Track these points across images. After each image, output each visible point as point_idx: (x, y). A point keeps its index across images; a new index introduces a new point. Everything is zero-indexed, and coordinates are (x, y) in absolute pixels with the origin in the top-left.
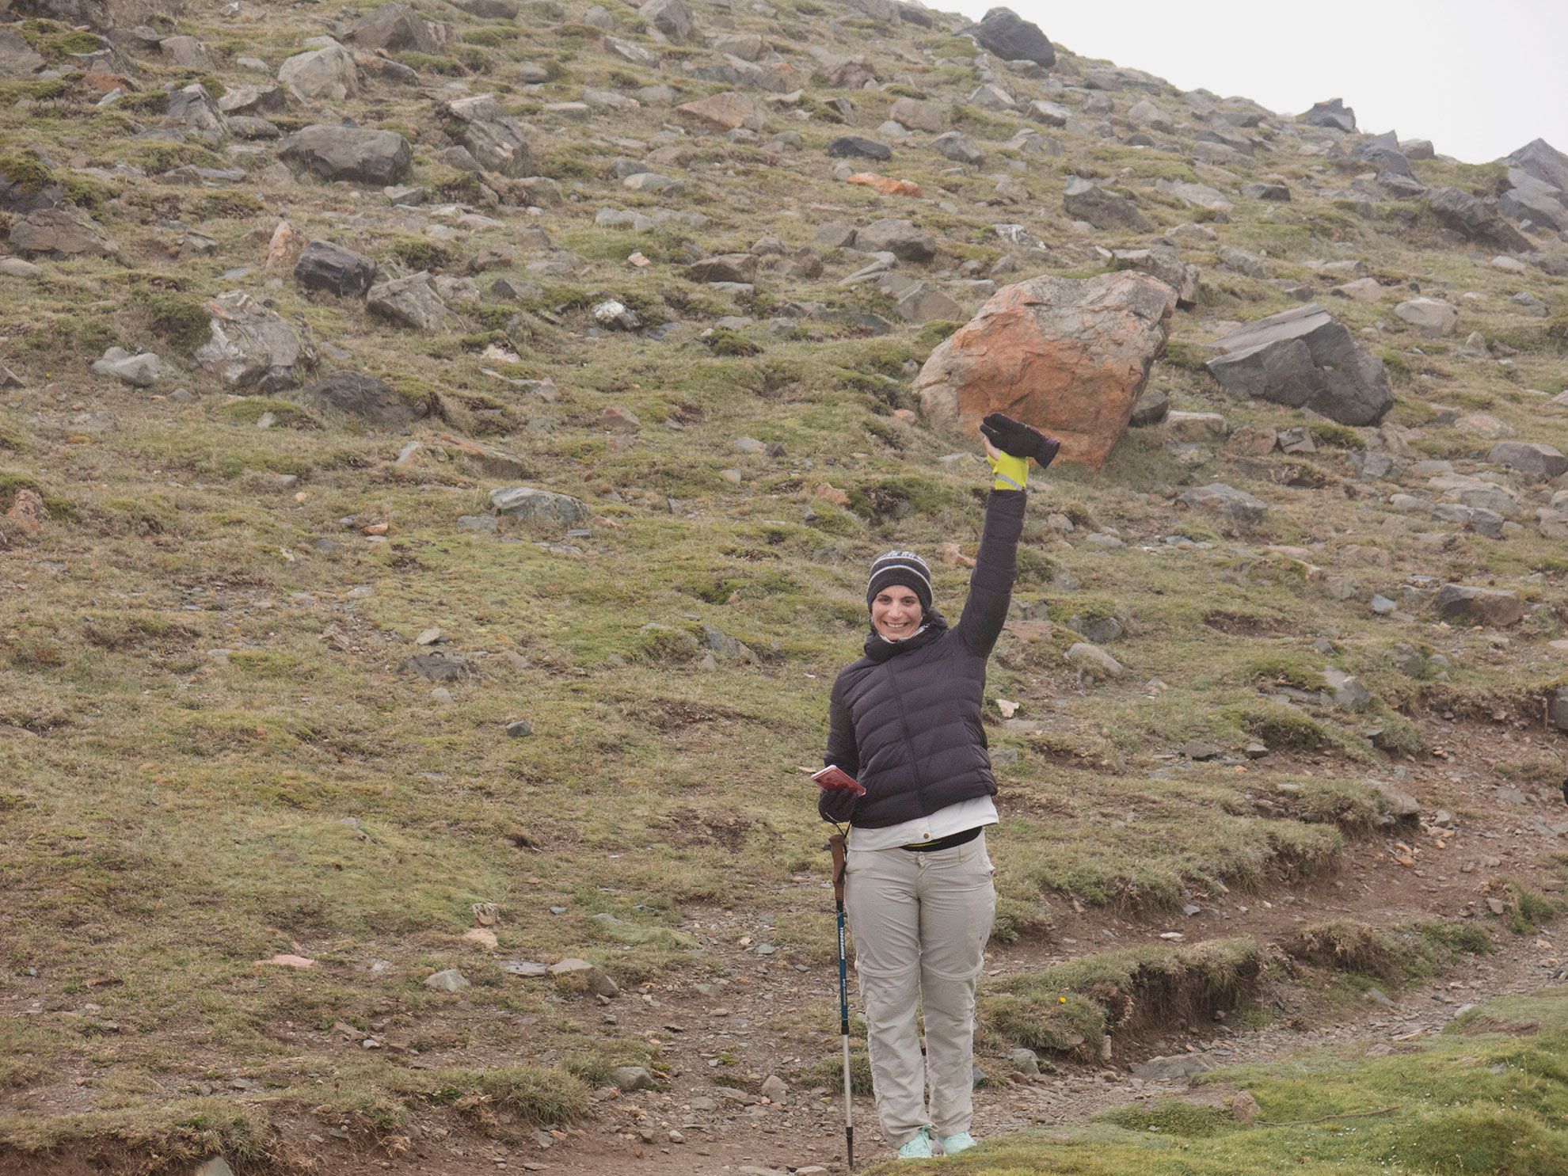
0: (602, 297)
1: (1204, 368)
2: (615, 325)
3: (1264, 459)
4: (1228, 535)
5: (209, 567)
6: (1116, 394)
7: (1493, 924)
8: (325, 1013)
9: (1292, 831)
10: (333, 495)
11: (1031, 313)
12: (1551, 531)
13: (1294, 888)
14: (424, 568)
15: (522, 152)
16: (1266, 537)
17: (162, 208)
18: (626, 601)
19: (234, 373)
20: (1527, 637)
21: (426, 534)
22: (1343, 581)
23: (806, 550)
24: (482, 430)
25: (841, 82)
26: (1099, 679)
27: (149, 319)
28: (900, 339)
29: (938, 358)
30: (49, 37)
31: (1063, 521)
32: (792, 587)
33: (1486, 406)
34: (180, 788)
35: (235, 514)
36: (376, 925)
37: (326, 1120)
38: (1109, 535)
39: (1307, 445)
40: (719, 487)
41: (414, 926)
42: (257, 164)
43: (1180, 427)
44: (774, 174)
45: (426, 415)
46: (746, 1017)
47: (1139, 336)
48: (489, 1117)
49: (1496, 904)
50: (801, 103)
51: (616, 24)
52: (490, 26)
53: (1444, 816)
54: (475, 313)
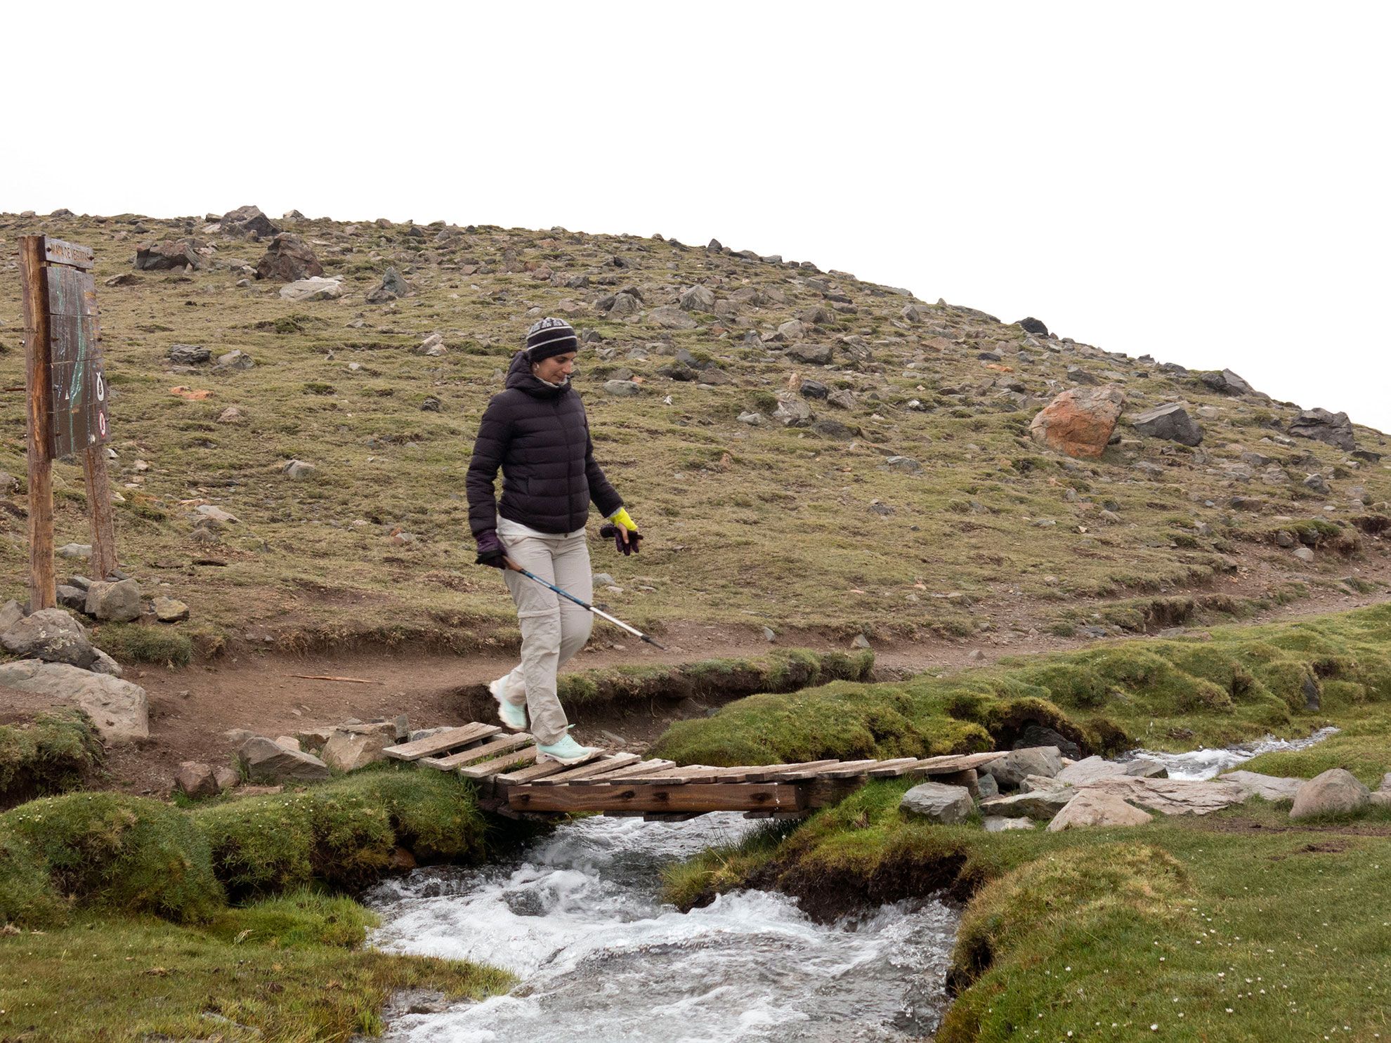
0: (911, 399)
1: (1132, 426)
2: (917, 409)
3: (1158, 457)
4: (1150, 480)
5: (792, 480)
6: (1105, 430)
7: (1270, 601)
8: (874, 606)
9: (1195, 567)
10: (829, 459)
11: (1073, 401)
12: (1267, 482)
13: (1197, 587)
14: (866, 482)
15: (869, 355)
16: (1163, 481)
17: (749, 370)
18: (940, 493)
19: (787, 421)
20: (1265, 515)
21: (865, 472)
22: (1194, 496)
23: (1000, 479)
24: (876, 441)
25: (977, 337)
26: (1112, 523)
27: (756, 402)
28: (1022, 413)
29: (1038, 418)
30: (697, 316)
31: (1091, 474)
32: (999, 489)
33: (1236, 442)
34: (804, 541)
35: (797, 464)
36: (883, 582)
37: (892, 627)
38: (1106, 479)
39: (1173, 452)
40: (965, 460)
41: (896, 583)
42: (778, 357)
43: (1126, 445)
44: (959, 365)
45: (856, 435)
46: (1017, 612)
47: (1113, 409)
48: (943, 632)
49: (1271, 594)
50: (964, 342)
51: (893, 317)
52: (848, 316)
53: (1245, 569)
54: (866, 403)
